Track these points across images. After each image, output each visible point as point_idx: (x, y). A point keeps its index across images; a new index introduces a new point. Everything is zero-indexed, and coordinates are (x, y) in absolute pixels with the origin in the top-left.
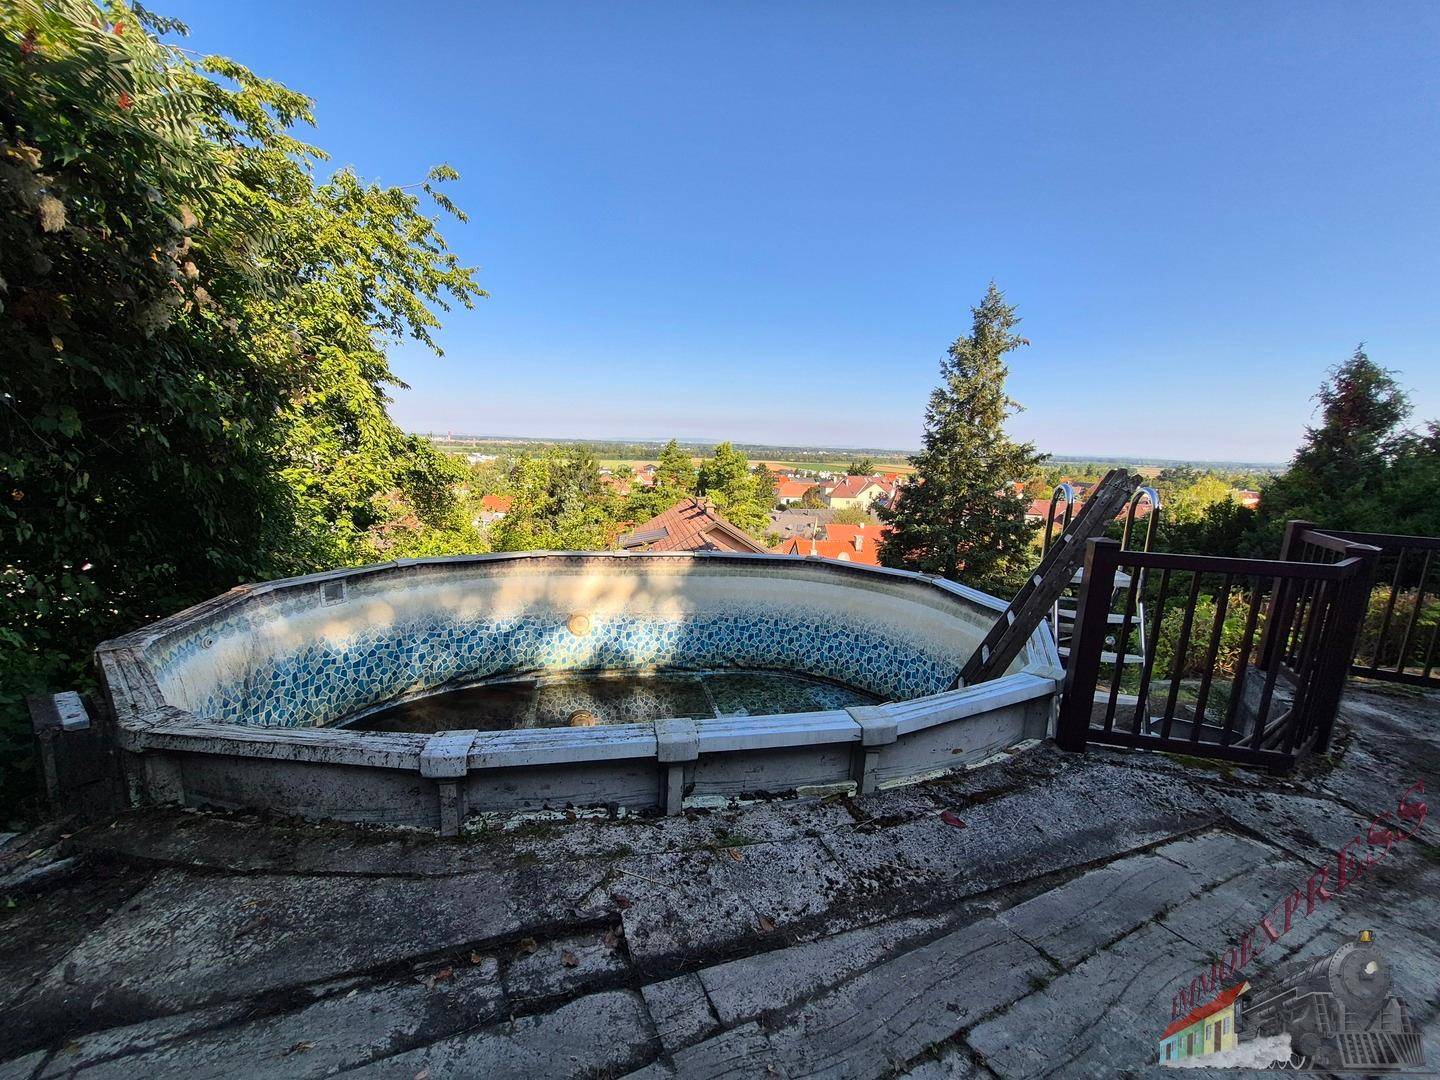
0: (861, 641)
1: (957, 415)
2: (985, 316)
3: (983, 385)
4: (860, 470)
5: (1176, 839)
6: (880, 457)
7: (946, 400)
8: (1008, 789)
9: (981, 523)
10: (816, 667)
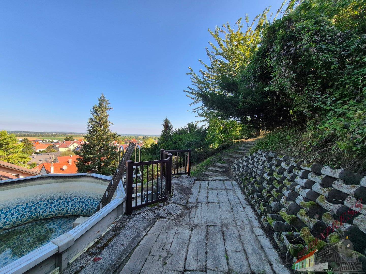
0: (67, 200)
1: (97, 125)
2: (101, 101)
3: (103, 118)
4: (69, 139)
5: (151, 227)
6: (76, 135)
7: (93, 121)
8: (114, 236)
9: (106, 153)
10: (49, 215)
